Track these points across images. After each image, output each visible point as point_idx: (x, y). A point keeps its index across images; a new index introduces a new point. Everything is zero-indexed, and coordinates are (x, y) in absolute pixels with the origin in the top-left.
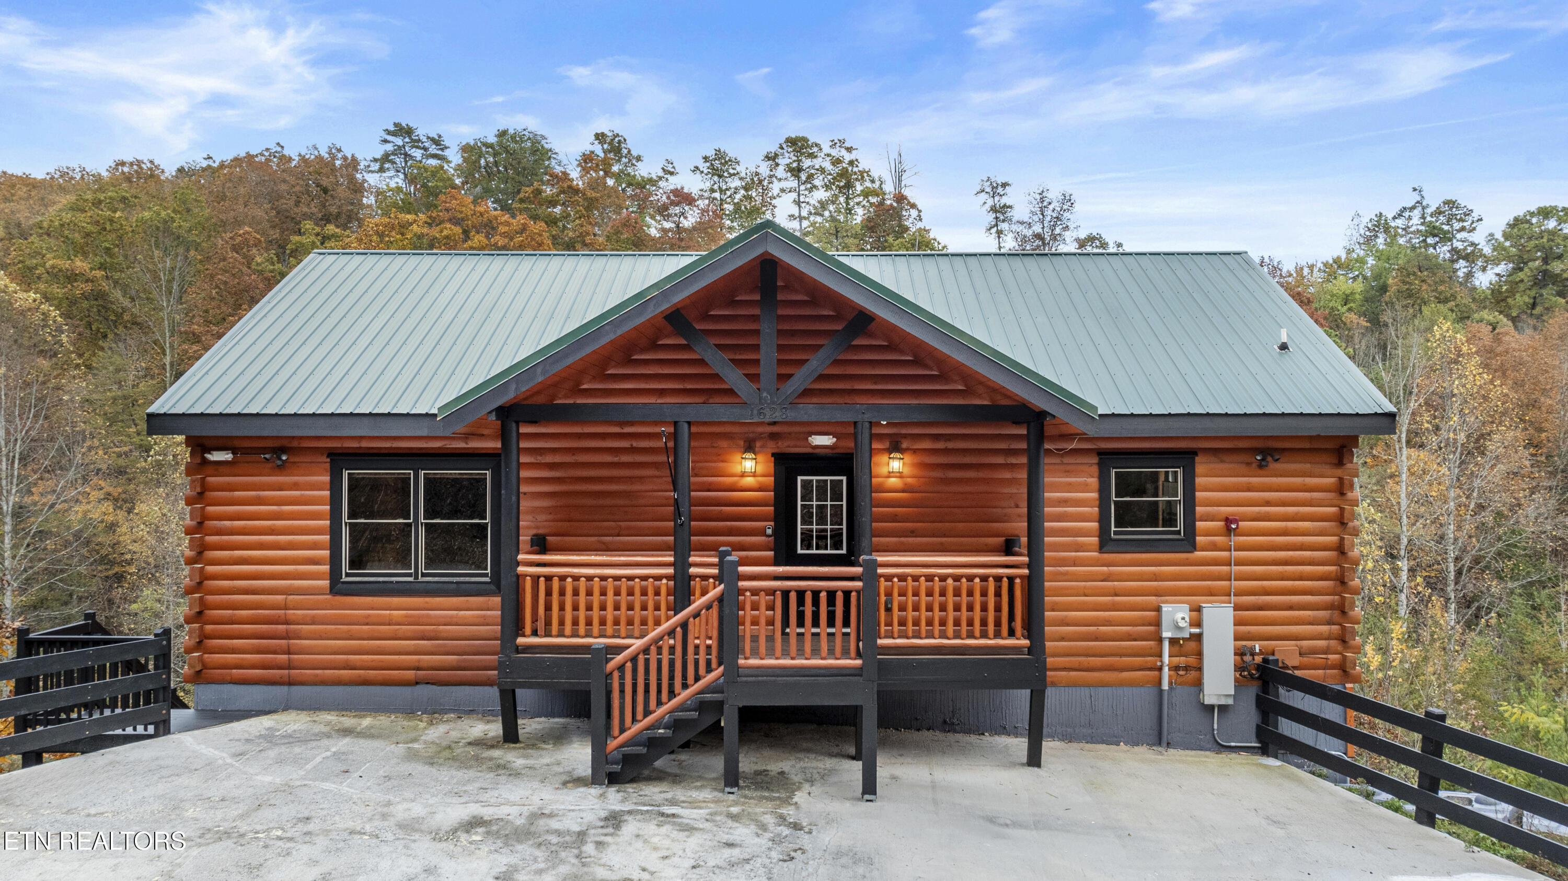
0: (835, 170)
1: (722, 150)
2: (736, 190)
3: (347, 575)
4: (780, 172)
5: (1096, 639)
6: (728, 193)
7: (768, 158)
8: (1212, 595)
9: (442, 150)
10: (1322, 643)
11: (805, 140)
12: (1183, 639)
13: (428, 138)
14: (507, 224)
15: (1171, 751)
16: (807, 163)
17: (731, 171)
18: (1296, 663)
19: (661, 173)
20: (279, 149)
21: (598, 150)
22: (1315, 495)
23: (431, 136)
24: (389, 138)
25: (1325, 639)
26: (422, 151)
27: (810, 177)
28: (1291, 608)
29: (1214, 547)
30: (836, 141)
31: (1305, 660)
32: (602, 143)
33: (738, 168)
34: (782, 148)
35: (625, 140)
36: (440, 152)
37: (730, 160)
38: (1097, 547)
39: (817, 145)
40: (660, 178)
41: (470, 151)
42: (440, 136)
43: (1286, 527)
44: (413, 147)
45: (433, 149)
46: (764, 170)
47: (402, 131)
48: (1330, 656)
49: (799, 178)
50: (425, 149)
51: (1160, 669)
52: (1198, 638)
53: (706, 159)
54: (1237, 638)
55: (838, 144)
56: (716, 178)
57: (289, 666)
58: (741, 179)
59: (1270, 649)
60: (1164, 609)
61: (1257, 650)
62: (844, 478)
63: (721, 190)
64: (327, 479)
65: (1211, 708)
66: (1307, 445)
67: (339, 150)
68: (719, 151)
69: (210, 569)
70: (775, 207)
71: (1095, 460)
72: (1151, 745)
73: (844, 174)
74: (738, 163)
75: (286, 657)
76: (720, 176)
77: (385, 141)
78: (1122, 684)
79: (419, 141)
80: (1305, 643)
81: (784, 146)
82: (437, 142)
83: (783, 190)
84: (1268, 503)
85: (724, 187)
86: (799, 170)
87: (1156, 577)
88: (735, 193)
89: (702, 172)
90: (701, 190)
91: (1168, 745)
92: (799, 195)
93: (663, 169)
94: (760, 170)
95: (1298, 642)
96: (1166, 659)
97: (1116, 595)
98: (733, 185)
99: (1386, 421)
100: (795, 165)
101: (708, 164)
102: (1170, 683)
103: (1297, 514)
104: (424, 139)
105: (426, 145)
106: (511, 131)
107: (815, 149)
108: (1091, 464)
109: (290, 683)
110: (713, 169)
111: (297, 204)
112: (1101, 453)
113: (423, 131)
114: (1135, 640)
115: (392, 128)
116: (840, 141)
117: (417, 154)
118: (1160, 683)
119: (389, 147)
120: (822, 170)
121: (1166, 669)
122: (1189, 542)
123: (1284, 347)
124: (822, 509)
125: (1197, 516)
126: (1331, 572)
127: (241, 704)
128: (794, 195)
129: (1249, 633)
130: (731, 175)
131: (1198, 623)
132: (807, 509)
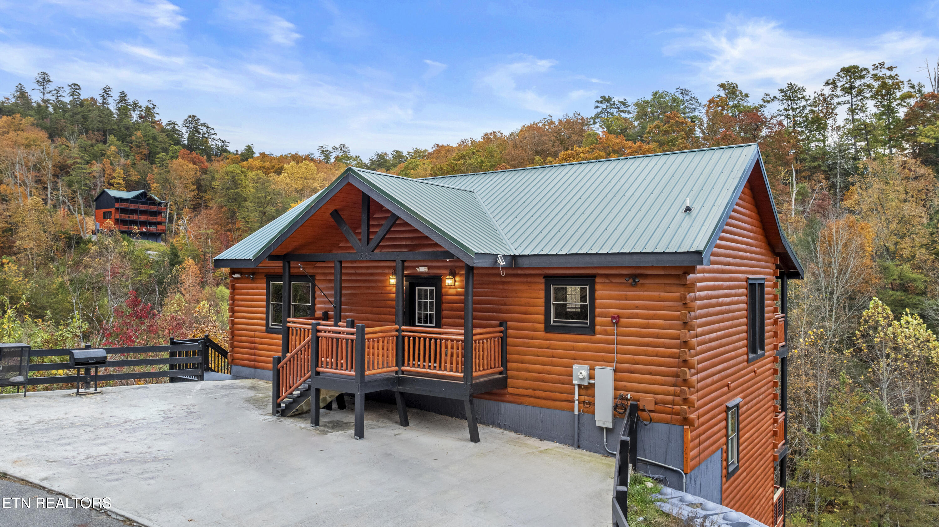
0: (876, 84)
1: (793, 84)
2: (804, 107)
3: (272, 325)
4: (839, 92)
5: (543, 381)
6: (798, 110)
7: (827, 83)
8: (605, 362)
9: (627, 107)
10: (670, 398)
11: (856, 67)
12: (584, 385)
13: (619, 102)
14: (630, 147)
15: (579, 451)
16: (857, 83)
17: (800, 96)
18: (652, 408)
19: (761, 103)
20: (550, 118)
21: (722, 93)
22: (666, 303)
23: (620, 100)
24: (599, 105)
25: (672, 395)
26: (617, 110)
27: (860, 92)
28: (650, 374)
29: (606, 333)
30: (877, 64)
31: (659, 407)
32: (724, 89)
33: (804, 94)
34: (838, 75)
35: (737, 85)
36: (626, 109)
37: (799, 89)
38: (543, 329)
39: (865, 69)
40: (761, 106)
41: (642, 106)
42: (625, 100)
43: (648, 323)
44: (611, 108)
45: (623, 108)
46: (827, 91)
47: (606, 100)
48: (675, 407)
49: (851, 94)
50: (618, 108)
51: (573, 402)
52: (592, 386)
53: (781, 91)
54: (616, 389)
55: (879, 67)
56: (789, 102)
57: (255, 361)
58: (806, 100)
59: (637, 397)
60: (574, 367)
61: (629, 398)
62: (434, 288)
63: (793, 110)
64: (265, 285)
65: (601, 429)
66: (662, 272)
67: (579, 114)
68: (791, 84)
69: (236, 320)
70: (836, 114)
71: (543, 280)
72: (569, 445)
73: (884, 85)
74: (804, 90)
75: (254, 357)
76: (791, 100)
77: (597, 107)
78: (556, 408)
79: (614, 104)
80: (659, 397)
81: (840, 74)
82: (623, 103)
83: (839, 104)
84: (637, 308)
85: (795, 107)
86: (852, 88)
87: (573, 349)
88: (803, 109)
89: (779, 99)
90: (778, 111)
91: (579, 447)
92: (852, 105)
93: (763, 99)
94: (824, 92)
95: (655, 396)
96: (576, 397)
97: (553, 357)
98: (802, 105)
99: (696, 257)
100: (847, 86)
101: (783, 94)
102: (579, 411)
103: (655, 315)
104: (617, 103)
105: (619, 106)
106: (661, 92)
107: (864, 72)
108: (541, 283)
109: (255, 367)
110: (786, 96)
111: (553, 146)
112: (546, 277)
113: (616, 99)
114: (563, 384)
115: (600, 99)
116: (880, 64)
117: (614, 111)
118: (573, 410)
119: (599, 110)
120: (869, 86)
121: (577, 402)
122: (591, 330)
123: (688, 209)
124: (426, 303)
125: (596, 314)
126: (676, 353)
127: (243, 375)
128: (848, 106)
129: (625, 386)
130: (799, 99)
131: (591, 377)
132: (420, 303)
